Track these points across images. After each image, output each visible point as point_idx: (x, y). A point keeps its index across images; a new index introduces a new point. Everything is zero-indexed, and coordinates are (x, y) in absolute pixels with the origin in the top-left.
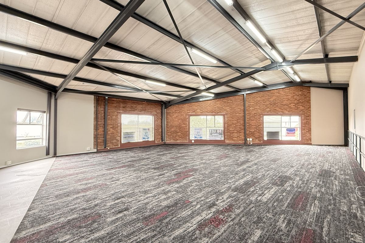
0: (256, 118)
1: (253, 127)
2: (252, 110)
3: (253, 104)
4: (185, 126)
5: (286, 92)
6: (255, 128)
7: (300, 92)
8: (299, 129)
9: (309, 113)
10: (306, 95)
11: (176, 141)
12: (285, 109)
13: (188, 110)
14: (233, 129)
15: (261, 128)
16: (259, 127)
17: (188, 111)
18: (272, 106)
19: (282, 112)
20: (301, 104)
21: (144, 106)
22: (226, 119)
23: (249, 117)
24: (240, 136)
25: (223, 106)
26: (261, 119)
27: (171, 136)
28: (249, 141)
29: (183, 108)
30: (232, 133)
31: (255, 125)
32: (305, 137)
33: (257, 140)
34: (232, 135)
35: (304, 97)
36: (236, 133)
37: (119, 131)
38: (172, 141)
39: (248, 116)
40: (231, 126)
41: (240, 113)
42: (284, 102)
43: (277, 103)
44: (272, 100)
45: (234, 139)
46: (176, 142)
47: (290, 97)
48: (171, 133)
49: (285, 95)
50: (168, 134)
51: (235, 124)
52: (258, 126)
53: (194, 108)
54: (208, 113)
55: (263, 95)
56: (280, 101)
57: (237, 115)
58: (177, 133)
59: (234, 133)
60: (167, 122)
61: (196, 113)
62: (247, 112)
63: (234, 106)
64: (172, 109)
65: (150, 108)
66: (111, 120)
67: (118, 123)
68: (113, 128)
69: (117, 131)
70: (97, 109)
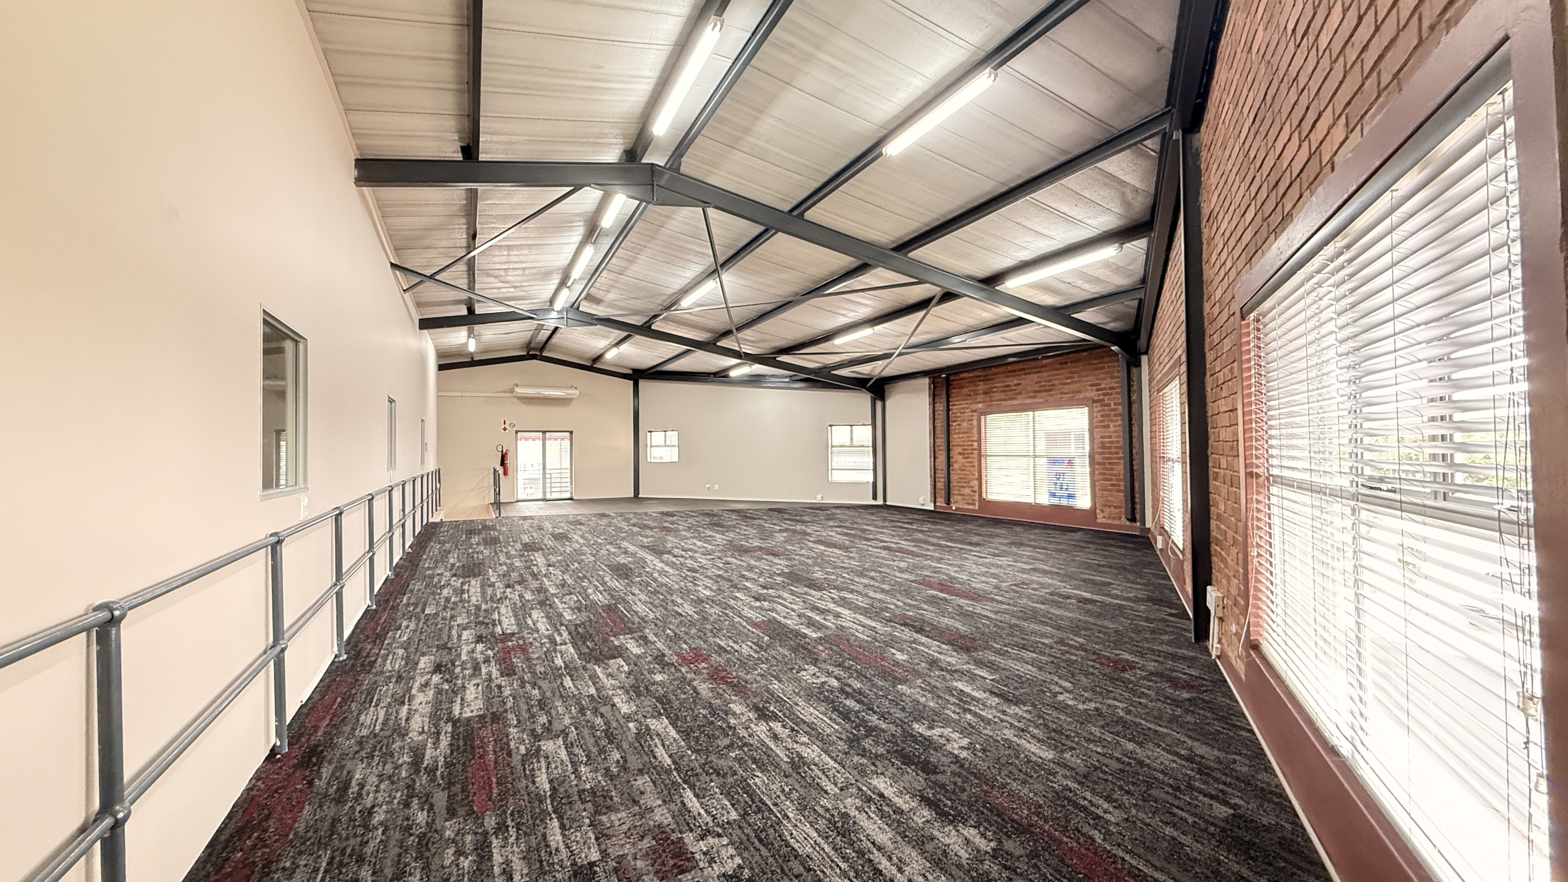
37: (976, 463)
65: (1067, 378)
66: (959, 433)
67: (973, 441)
68: (964, 454)
69: (971, 462)
70: (934, 407)
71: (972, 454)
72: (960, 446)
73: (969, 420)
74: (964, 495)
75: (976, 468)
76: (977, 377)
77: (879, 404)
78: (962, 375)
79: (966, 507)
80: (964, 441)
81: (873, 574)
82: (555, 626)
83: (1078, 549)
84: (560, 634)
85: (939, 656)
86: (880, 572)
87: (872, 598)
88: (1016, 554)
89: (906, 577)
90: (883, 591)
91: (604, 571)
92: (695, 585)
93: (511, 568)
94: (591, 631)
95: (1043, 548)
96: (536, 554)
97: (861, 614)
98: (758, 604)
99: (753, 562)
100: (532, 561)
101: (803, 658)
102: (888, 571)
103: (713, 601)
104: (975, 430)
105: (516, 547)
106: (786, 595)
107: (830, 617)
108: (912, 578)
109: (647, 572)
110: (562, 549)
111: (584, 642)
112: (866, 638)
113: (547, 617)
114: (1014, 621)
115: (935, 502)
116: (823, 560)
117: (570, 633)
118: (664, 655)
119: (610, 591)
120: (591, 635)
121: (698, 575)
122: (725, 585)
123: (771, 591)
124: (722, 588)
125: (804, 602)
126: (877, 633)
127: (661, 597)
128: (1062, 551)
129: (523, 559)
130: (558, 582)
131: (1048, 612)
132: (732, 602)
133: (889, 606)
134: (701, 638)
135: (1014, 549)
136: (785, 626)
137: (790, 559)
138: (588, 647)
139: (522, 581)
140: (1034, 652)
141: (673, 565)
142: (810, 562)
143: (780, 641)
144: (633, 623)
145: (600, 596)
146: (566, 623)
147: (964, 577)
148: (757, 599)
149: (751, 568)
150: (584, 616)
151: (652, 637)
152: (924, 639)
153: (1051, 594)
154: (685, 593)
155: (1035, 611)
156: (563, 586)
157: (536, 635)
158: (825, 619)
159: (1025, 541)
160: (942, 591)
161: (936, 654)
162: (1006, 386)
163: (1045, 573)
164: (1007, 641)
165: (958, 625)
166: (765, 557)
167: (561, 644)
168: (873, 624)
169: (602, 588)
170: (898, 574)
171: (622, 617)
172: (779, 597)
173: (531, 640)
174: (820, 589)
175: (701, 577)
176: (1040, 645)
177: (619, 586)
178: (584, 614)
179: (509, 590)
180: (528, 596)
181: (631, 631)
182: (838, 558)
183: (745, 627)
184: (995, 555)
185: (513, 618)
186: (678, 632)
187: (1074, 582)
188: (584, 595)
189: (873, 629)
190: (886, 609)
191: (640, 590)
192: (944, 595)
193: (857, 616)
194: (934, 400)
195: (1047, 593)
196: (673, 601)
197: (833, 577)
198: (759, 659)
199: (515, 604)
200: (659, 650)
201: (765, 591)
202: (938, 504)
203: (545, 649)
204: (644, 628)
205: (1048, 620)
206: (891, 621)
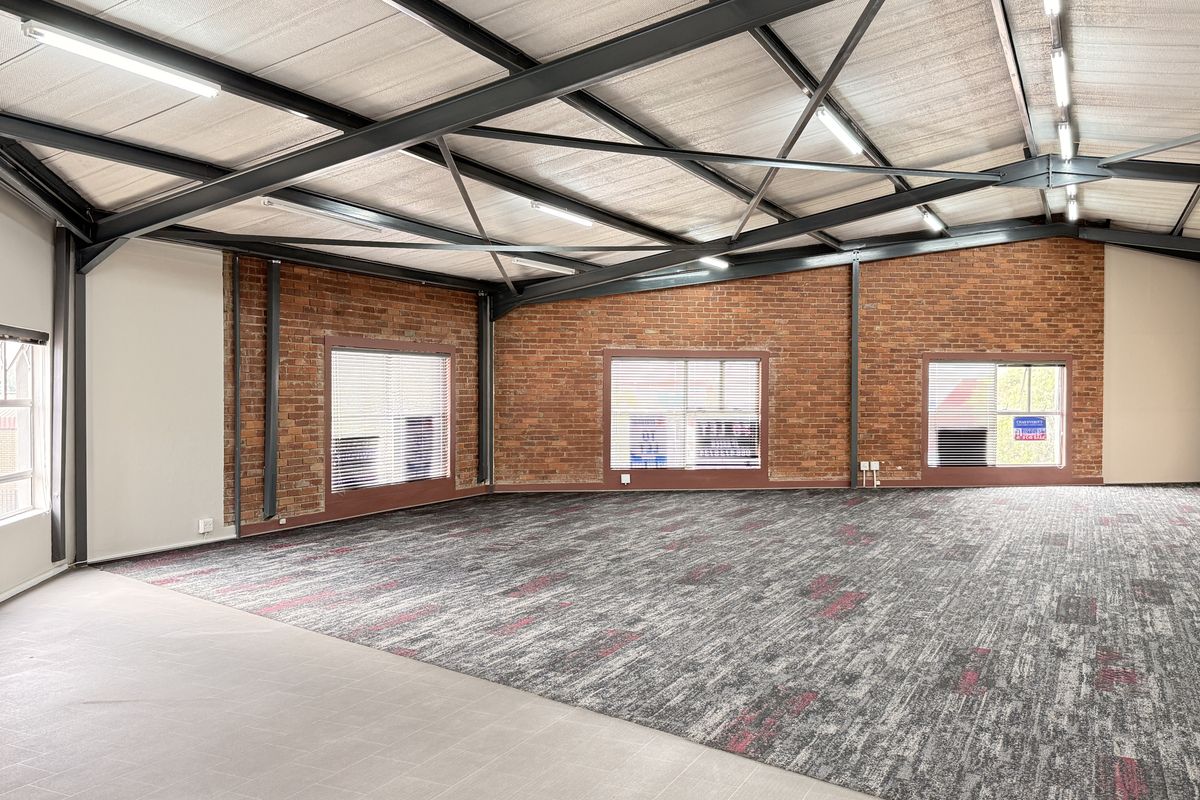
0: (897, 372)
1: (884, 410)
2: (885, 334)
3: (887, 307)
4: (585, 404)
5: (1017, 261)
6: (891, 415)
7: (1070, 263)
8: (1058, 418)
9: (1097, 352)
10: (1088, 279)
11: (546, 478)
12: (1011, 336)
13: (601, 331)
14: (802, 421)
15: (919, 415)
16: (910, 410)
17: (605, 336)
18: (964, 319)
19: (999, 347)
20: (1069, 316)
21: (413, 305)
22: (774, 375)
23: (867, 367)
24: (832, 452)
25: (761, 313)
26: (919, 374)
27: (522, 457)
28: (869, 474)
29: (578, 319)
30: (799, 436)
31: (892, 405)
32: (1080, 452)
33: (900, 468)
34: (796, 446)
35: (1080, 284)
36: (814, 437)
37: (321, 433)
38: (524, 481)
39: (865, 361)
40: (795, 405)
41: (832, 350)
42: (1009, 303)
43: (984, 309)
44: (961, 292)
45: (805, 464)
46: (546, 482)
47: (1030, 282)
48: (518, 439)
49: (1013, 272)
50: (507, 444)
51: (808, 399)
52: (907, 405)
53: (633, 320)
54: (695, 344)
55: (929, 270)
56: (992, 298)
57: (821, 355)
58: (552, 439)
59: (806, 437)
60: (501, 386)
61: (639, 344)
62: (862, 345)
63: (805, 317)
64: (524, 325)
68: (300, 416)
69: (312, 431)
70: (234, 318)
71: (315, 416)
72: (291, 401)
73: (309, 356)
74: (297, 493)
75: (321, 441)
76: (322, 281)
78: (298, 270)
79: (302, 513)
80: (299, 394)
104: (320, 375)
115: (237, 522)
162: (365, 309)
194: (234, 302)
202: (244, 523)
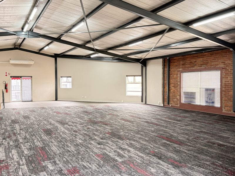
37: (179, 90)
65: (213, 60)
66: (173, 79)
67: (178, 82)
68: (174, 86)
69: (177, 90)
70: (164, 70)
71: (178, 87)
72: (173, 84)
73: (177, 74)
74: (174, 101)
75: (179, 92)
76: (180, 59)
77: (144, 68)
78: (175, 58)
79: (175, 105)
80: (175, 82)
81: (142, 133)
82: (20, 157)
83: (216, 123)
84: (22, 161)
85: (168, 170)
86: (145, 132)
87: (142, 144)
88: (194, 125)
89: (154, 134)
90: (146, 141)
91: (42, 132)
92: (76, 138)
93: (6, 130)
94: (34, 159)
95: (204, 123)
96: (16, 125)
97: (138, 151)
98: (99, 146)
99: (98, 128)
100: (14, 127)
101: (116, 171)
102: (147, 132)
103: (82, 145)
104: (179, 78)
105: (9, 122)
106: (110, 142)
107: (126, 152)
108: (156, 135)
109: (58, 132)
110: (26, 123)
111: (31, 164)
112: (140, 162)
113: (18, 153)
114: (195, 154)
115: (164, 104)
116: (123, 127)
117: (26, 160)
118: (62, 170)
119: (43, 141)
120: (34, 161)
121: (77, 133)
122: (88, 138)
123: (104, 141)
124: (86, 139)
125: (117, 145)
126: (144, 159)
127: (63, 143)
128: (210, 124)
129: (11, 127)
130: (23, 137)
131: (207, 150)
132: (90, 145)
133: (148, 147)
134: (77, 162)
135: (193, 123)
136: (109, 156)
137: (112, 127)
138: (32, 166)
139: (9, 137)
140: (203, 168)
141: (68, 129)
142: (119, 127)
143: (107, 163)
144: (51, 156)
145: (39, 143)
146: (25, 155)
147: (175, 135)
148: (99, 144)
149: (97, 130)
150: (32, 152)
151: (58, 162)
152: (161, 162)
153: (208, 142)
154: (72, 141)
155: (202, 149)
156: (25, 139)
157: (12, 161)
158: (124, 153)
159: (197, 120)
160: (168, 141)
161: (167, 169)
162: (191, 62)
163: (205, 133)
164: (193, 163)
165: (174, 156)
166: (103, 125)
167: (22, 165)
168: (142, 155)
169: (40, 140)
170: (151, 133)
171: (47, 152)
172: (107, 143)
173: (10, 163)
174: (122, 139)
175: (79, 134)
176: (206, 165)
177: (47, 139)
178: (32, 151)
179: (4, 140)
180: (11, 143)
181: (50, 159)
182: (129, 126)
183: (94, 157)
184: (186, 125)
185: (4, 153)
186: (68, 159)
187: (216, 137)
188: (33, 143)
189: (142, 157)
190: (147, 149)
191: (55, 140)
192: (169, 143)
193: (136, 151)
194: (164, 67)
195: (206, 142)
196: (67, 145)
197: (127, 134)
198: (99, 172)
199: (6, 147)
200: (60, 168)
201: (102, 140)
202: (165, 104)
203: (15, 167)
204: (55, 157)
205: (208, 154)
206: (149, 154)
